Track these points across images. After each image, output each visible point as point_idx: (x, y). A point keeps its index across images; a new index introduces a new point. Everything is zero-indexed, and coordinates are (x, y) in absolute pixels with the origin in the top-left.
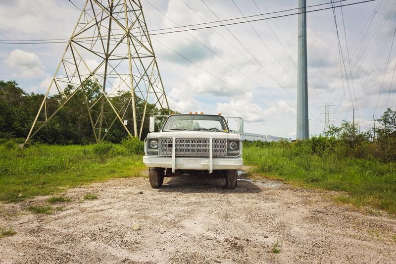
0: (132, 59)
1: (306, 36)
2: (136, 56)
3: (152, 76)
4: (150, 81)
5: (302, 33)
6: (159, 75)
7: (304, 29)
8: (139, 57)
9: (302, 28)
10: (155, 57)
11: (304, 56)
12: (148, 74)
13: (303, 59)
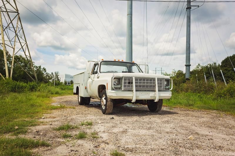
0: (2, 12)
1: (132, 15)
2: (5, 10)
3: (18, 29)
4: (16, 32)
5: (130, 12)
6: (22, 28)
7: (131, 10)
8: (7, 11)
9: (130, 9)
10: (18, 14)
11: (131, 27)
12: (10, 27)
13: (130, 29)
